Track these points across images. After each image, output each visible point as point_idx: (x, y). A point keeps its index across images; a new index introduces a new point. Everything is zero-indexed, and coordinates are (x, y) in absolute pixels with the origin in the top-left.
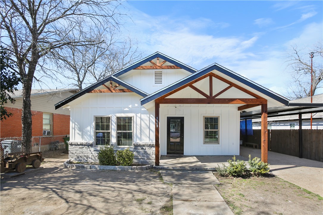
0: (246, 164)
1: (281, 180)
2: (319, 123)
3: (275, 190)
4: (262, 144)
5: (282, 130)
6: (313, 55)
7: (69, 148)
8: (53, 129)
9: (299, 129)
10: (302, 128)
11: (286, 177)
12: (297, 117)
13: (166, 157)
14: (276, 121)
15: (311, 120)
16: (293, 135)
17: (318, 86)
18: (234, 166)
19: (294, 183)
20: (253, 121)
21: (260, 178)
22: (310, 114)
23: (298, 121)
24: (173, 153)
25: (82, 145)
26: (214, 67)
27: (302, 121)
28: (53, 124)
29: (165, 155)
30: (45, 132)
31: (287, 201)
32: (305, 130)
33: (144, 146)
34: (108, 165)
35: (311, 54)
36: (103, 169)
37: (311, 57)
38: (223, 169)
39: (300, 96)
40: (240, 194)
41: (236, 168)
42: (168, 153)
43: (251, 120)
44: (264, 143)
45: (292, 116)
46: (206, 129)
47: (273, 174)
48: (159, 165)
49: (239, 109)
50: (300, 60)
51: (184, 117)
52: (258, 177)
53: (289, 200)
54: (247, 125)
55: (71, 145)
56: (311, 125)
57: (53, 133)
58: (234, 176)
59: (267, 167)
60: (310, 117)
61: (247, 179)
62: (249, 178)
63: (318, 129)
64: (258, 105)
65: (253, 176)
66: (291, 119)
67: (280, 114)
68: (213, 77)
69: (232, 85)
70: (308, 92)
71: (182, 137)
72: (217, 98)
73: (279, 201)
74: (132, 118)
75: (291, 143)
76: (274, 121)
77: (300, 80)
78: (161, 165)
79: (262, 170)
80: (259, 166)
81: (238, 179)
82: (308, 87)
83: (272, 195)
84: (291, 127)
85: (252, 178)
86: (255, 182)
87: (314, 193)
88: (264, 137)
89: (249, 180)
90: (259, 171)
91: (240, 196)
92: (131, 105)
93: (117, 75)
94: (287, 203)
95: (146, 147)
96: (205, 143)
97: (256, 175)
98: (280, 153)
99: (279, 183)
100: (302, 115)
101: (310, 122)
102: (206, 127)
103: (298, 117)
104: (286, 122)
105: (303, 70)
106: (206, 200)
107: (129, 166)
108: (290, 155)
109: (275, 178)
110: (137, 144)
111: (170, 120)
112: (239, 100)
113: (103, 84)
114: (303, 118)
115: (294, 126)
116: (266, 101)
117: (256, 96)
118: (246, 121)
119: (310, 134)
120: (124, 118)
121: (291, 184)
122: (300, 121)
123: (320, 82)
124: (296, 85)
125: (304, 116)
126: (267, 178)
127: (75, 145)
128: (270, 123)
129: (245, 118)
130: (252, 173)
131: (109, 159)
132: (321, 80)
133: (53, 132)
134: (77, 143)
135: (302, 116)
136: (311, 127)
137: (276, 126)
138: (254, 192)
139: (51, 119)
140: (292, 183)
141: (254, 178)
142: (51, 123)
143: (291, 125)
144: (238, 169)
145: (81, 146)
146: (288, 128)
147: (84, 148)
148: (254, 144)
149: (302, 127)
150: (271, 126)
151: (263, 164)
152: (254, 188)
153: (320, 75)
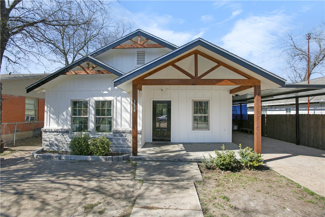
0: (235, 156)
1: (277, 174)
2: (317, 108)
3: (269, 190)
4: (255, 131)
5: (278, 114)
6: (309, 36)
7: (43, 135)
8: (38, 115)
9: (295, 113)
10: (299, 113)
11: (283, 169)
12: (293, 101)
13: (152, 145)
14: (271, 106)
15: (309, 105)
16: (289, 120)
17: (313, 71)
18: (221, 157)
19: (292, 179)
20: (248, 106)
21: (252, 172)
22: (307, 98)
23: (295, 106)
24: (159, 140)
25: (56, 131)
26: (198, 42)
27: (299, 105)
28: (38, 110)
29: (150, 143)
30: (28, 118)
31: (284, 208)
32: (302, 114)
33: (124, 133)
34: (81, 155)
35: (308, 35)
36: (75, 159)
37: (308, 38)
38: (209, 160)
39: (296, 81)
40: (225, 198)
41: (224, 160)
42: (153, 140)
43: (246, 105)
44: (257, 130)
45: (288, 100)
46: (194, 113)
47: (267, 166)
48: (136, 155)
49: (231, 92)
50: (295, 46)
51: (171, 101)
52: (250, 170)
53: (287, 206)
54: (242, 110)
55: (45, 132)
56: (309, 110)
57: (38, 119)
58: (222, 169)
59: (260, 158)
60: (307, 102)
61: (237, 173)
62: (239, 172)
63: (315, 113)
64: (251, 87)
65: (244, 169)
66: (287, 103)
67: (275, 97)
68: (198, 55)
69: (220, 63)
70: (303, 77)
71: (170, 122)
72: (203, 78)
73: (273, 209)
74: (112, 102)
75: (287, 129)
76: (269, 106)
77: (295, 66)
78: (139, 155)
79: (254, 162)
80: (251, 158)
81: (226, 173)
82: (303, 73)
83: (266, 198)
84: (287, 112)
85: (242, 171)
86: (245, 178)
87: (318, 193)
88: (258, 123)
89: (240, 173)
90: (251, 163)
91: (224, 200)
92: (110, 88)
93: (95, 55)
94: (284, 213)
95: (127, 134)
96: (194, 128)
97: (247, 167)
98: (276, 139)
99: (274, 179)
100: (299, 98)
101: (307, 106)
102: (196, 112)
103: (295, 100)
104: (282, 106)
105: (298, 57)
106: (177, 207)
107: (104, 155)
108: (286, 141)
109: (270, 171)
110: (116, 130)
111: (156, 104)
112: (228, 81)
113: (79, 65)
114: (300, 102)
115: (290, 111)
116: (259, 82)
117: (247, 77)
118: (241, 105)
119: (307, 119)
120: (103, 103)
121: (288, 180)
122: (297, 106)
123: (316, 67)
124: (292, 71)
125: (301, 101)
126: (260, 172)
127: (49, 132)
128: (265, 108)
129: (240, 102)
130: (243, 164)
131: (81, 148)
132: (317, 65)
133: (38, 117)
134: (52, 130)
135: (299, 100)
136: (308, 112)
137: (271, 111)
138: (243, 192)
139: (36, 104)
140: (290, 179)
141: (245, 171)
142: (36, 108)
143: (286, 110)
144: (226, 161)
145: (55, 133)
146: (284, 113)
147: (59, 135)
148: (249, 129)
149: (299, 111)
150: (267, 111)
151: (256, 155)
152: (243, 186)
153: (315, 60)
